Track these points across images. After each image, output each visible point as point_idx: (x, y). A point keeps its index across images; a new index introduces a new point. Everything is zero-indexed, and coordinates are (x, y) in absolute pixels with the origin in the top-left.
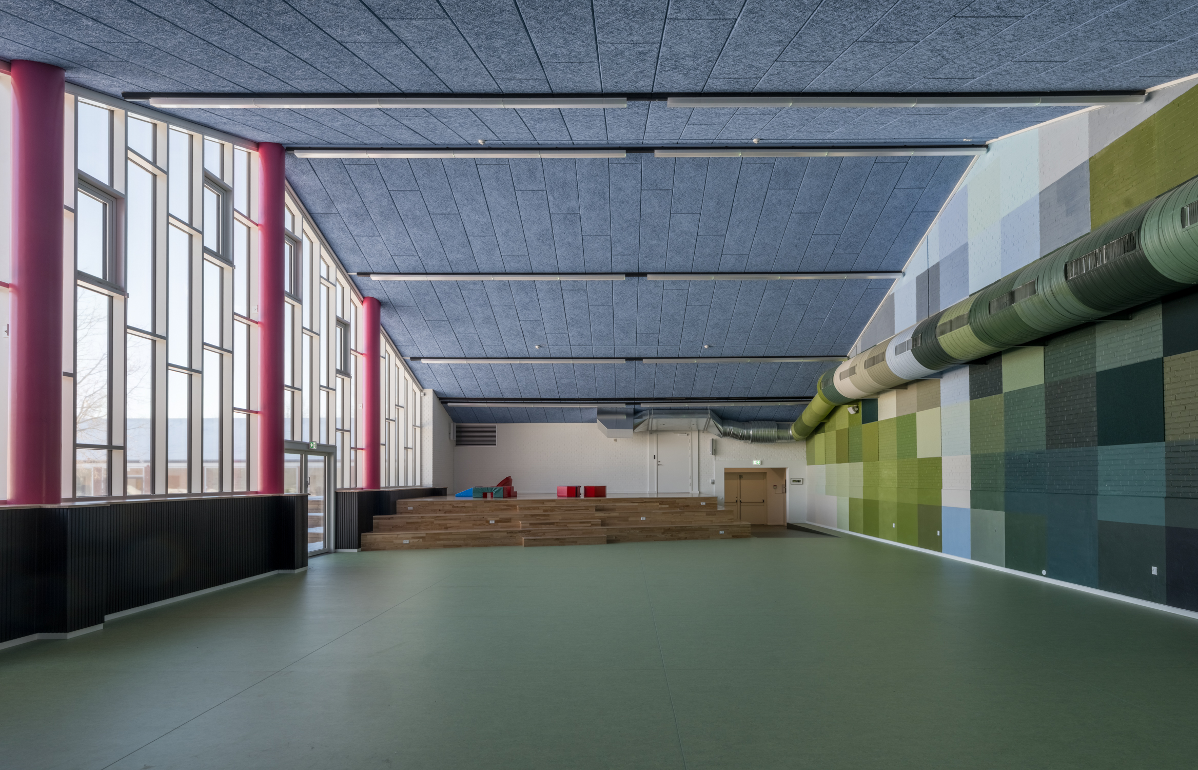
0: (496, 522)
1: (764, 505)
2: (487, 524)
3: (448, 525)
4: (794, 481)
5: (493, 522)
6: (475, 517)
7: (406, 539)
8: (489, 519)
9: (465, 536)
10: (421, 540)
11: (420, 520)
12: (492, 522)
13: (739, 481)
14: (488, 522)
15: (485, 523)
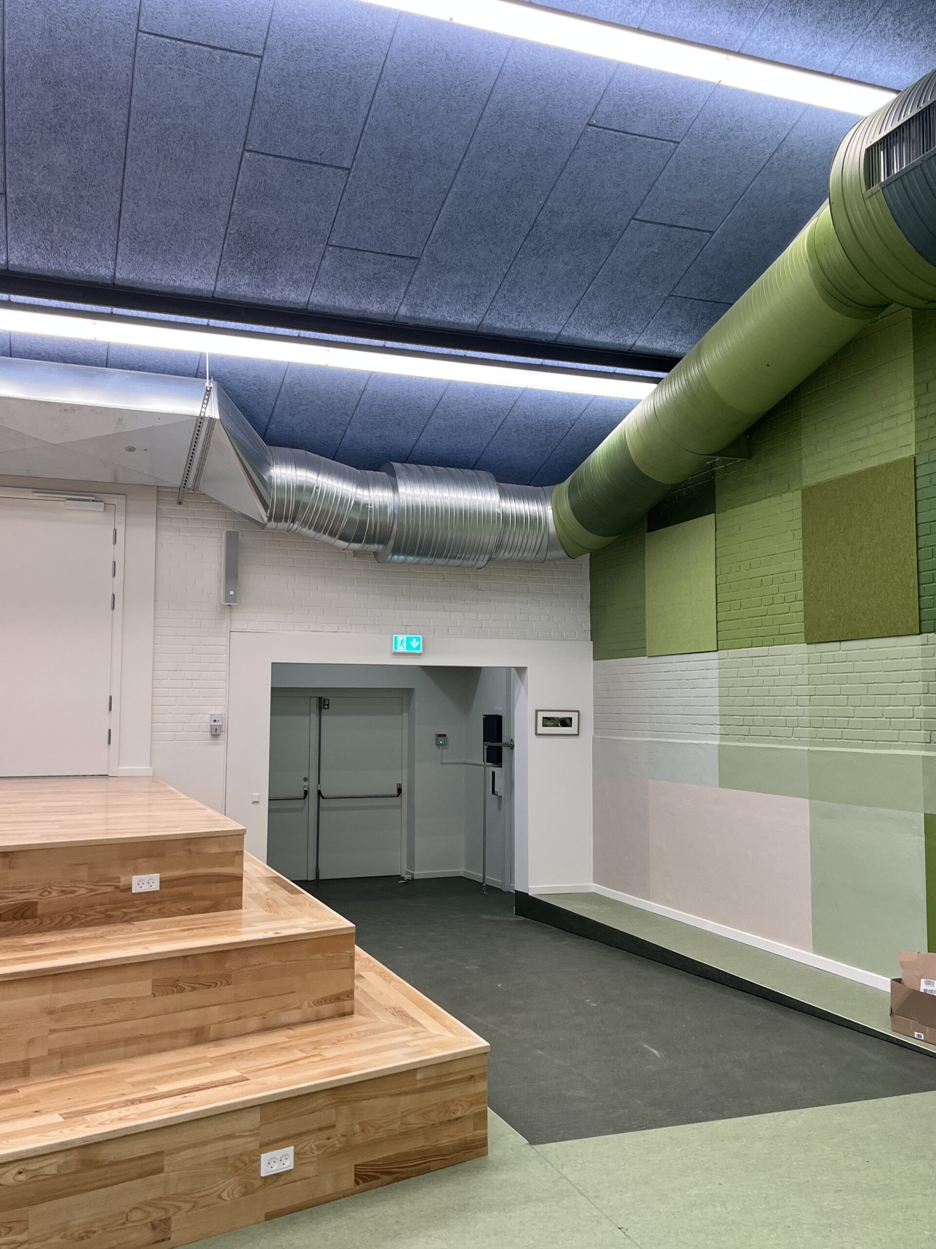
1: (400, 806)
4: (547, 721)
13: (314, 717)
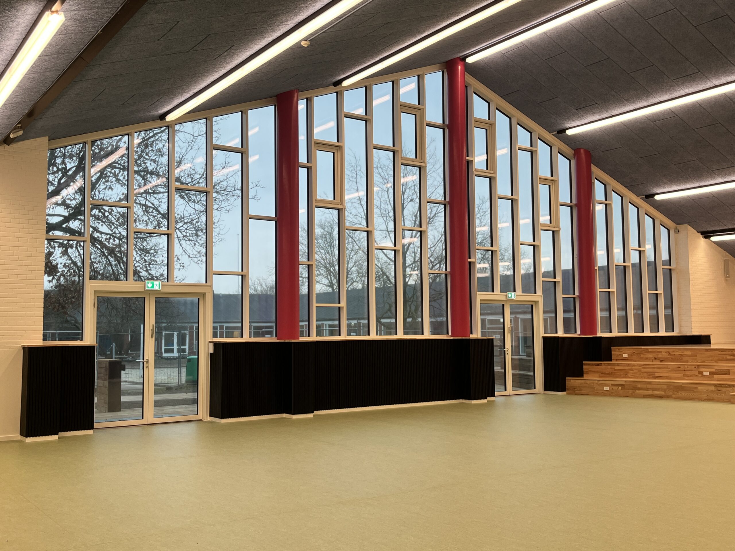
0: (711, 373)
2: (700, 375)
3: (657, 375)
5: (708, 374)
6: (686, 367)
7: (607, 385)
8: (702, 370)
9: (665, 387)
10: (620, 388)
11: (627, 368)
12: (706, 373)
14: (702, 373)
15: (697, 373)
